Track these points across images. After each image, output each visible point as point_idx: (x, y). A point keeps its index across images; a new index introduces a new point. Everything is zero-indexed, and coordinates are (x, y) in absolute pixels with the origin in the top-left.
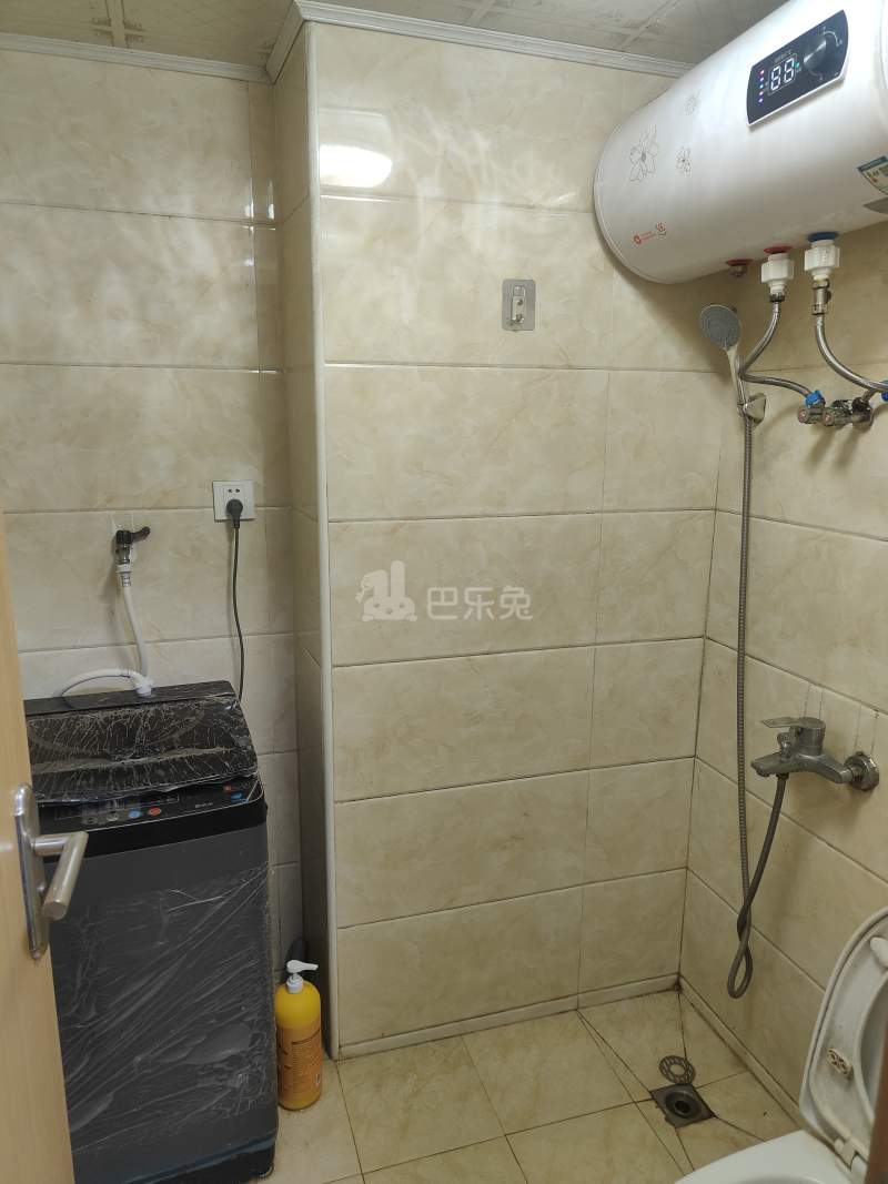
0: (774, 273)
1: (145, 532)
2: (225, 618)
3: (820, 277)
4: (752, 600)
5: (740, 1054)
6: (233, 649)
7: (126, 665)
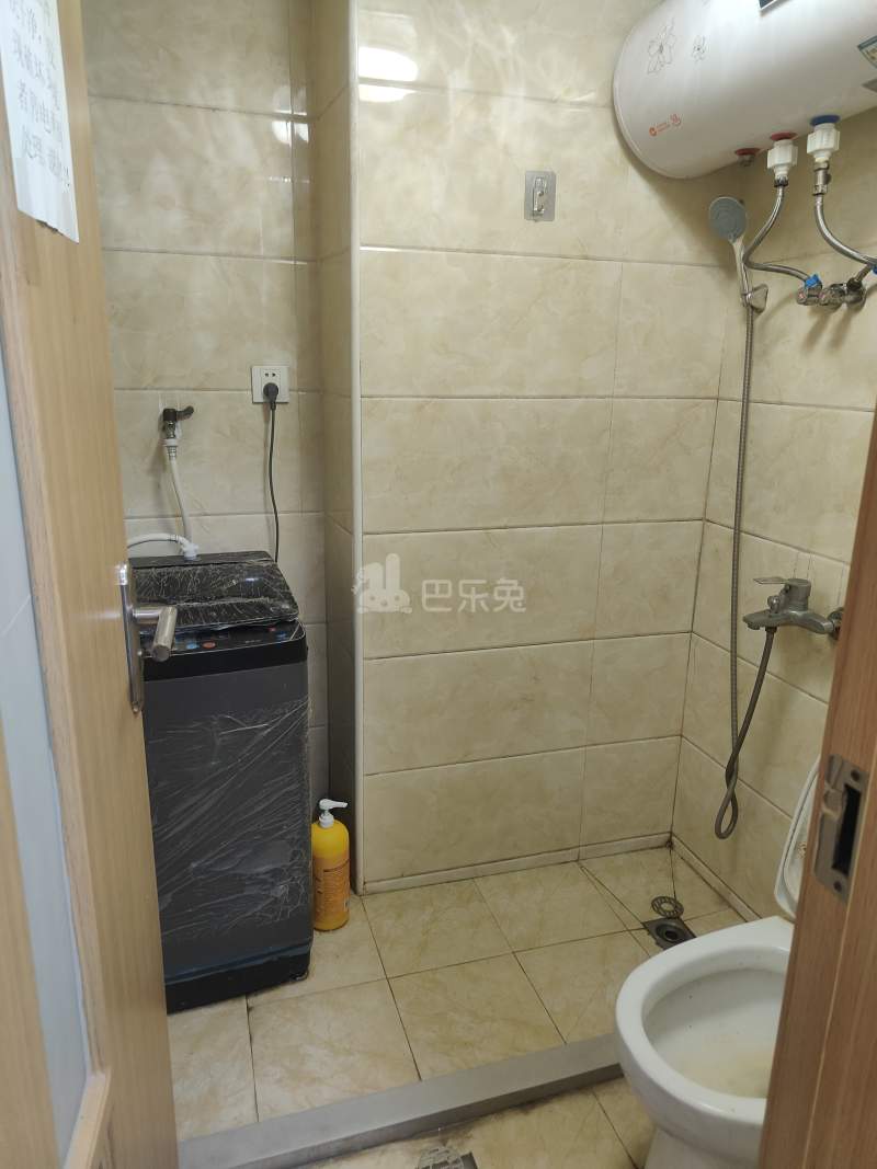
0: (779, 159)
1: (189, 411)
2: (261, 496)
3: (821, 159)
4: (749, 481)
5: (723, 894)
6: (269, 527)
7: (169, 530)
